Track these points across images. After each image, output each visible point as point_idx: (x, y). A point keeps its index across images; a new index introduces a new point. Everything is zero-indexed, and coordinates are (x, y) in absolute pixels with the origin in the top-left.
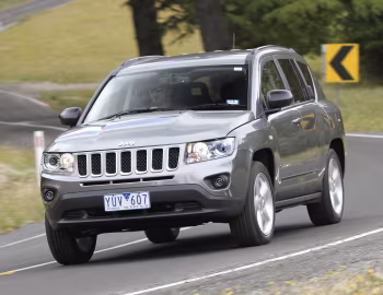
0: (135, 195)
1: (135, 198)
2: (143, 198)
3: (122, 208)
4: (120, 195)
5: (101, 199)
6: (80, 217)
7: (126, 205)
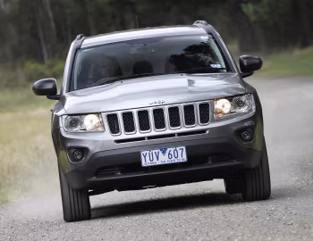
0: (172, 149)
1: (172, 153)
2: (180, 152)
3: (159, 163)
4: (157, 151)
5: (138, 155)
6: (113, 174)
7: (164, 159)
